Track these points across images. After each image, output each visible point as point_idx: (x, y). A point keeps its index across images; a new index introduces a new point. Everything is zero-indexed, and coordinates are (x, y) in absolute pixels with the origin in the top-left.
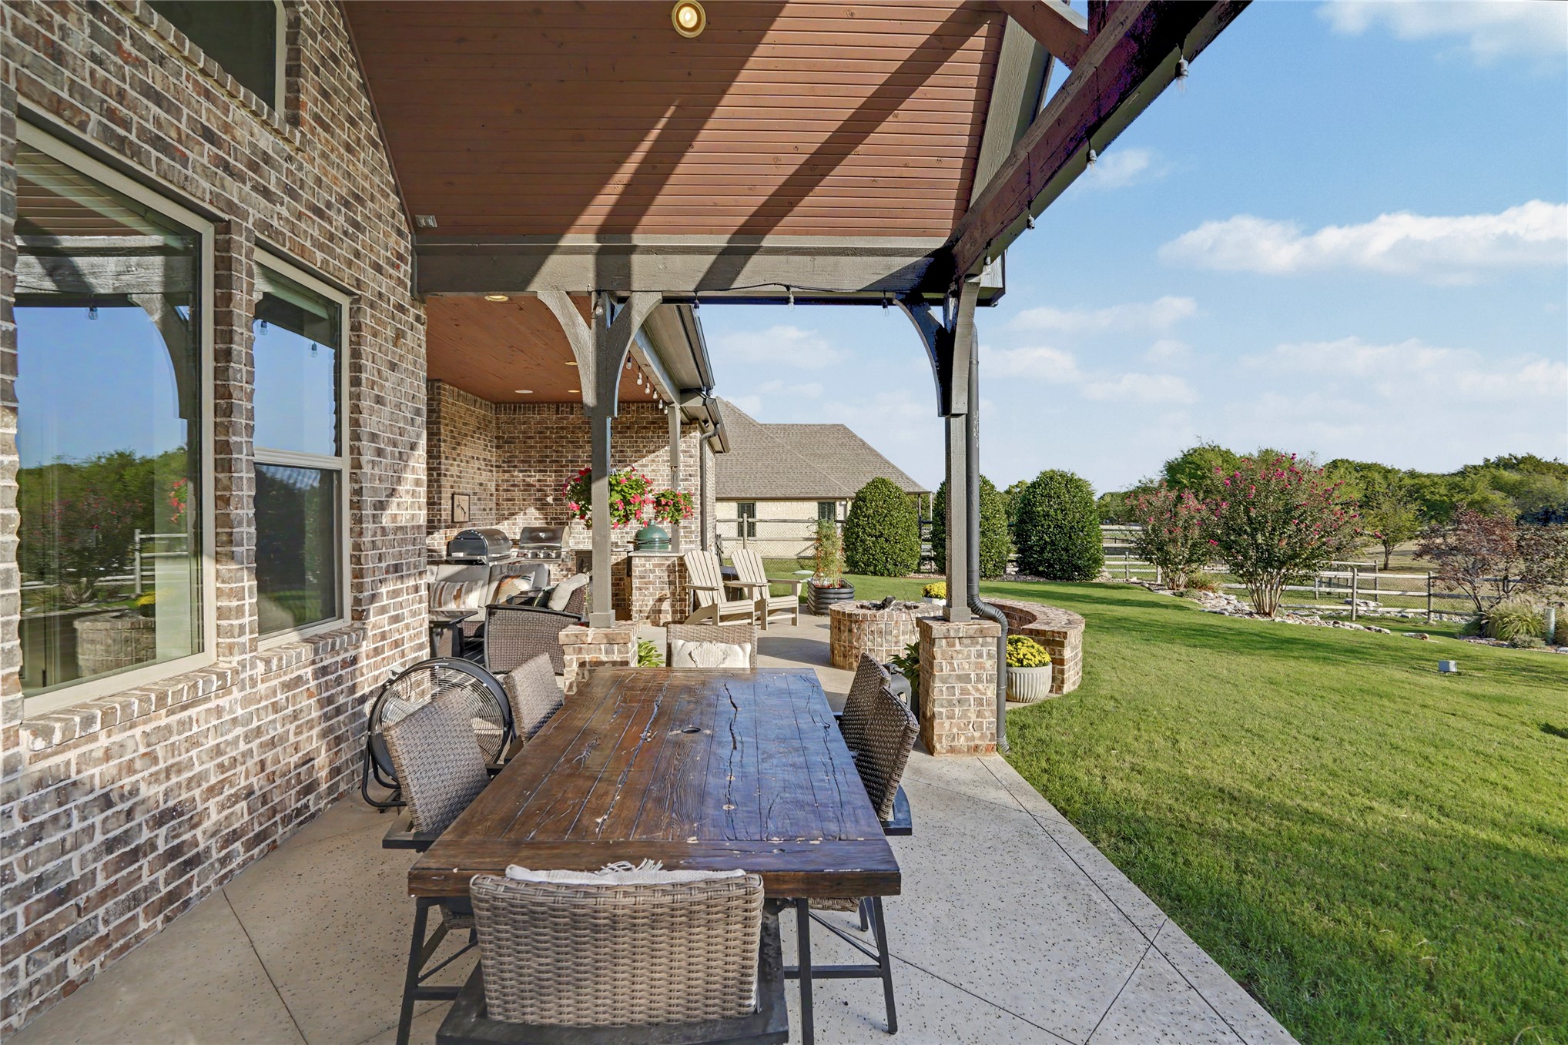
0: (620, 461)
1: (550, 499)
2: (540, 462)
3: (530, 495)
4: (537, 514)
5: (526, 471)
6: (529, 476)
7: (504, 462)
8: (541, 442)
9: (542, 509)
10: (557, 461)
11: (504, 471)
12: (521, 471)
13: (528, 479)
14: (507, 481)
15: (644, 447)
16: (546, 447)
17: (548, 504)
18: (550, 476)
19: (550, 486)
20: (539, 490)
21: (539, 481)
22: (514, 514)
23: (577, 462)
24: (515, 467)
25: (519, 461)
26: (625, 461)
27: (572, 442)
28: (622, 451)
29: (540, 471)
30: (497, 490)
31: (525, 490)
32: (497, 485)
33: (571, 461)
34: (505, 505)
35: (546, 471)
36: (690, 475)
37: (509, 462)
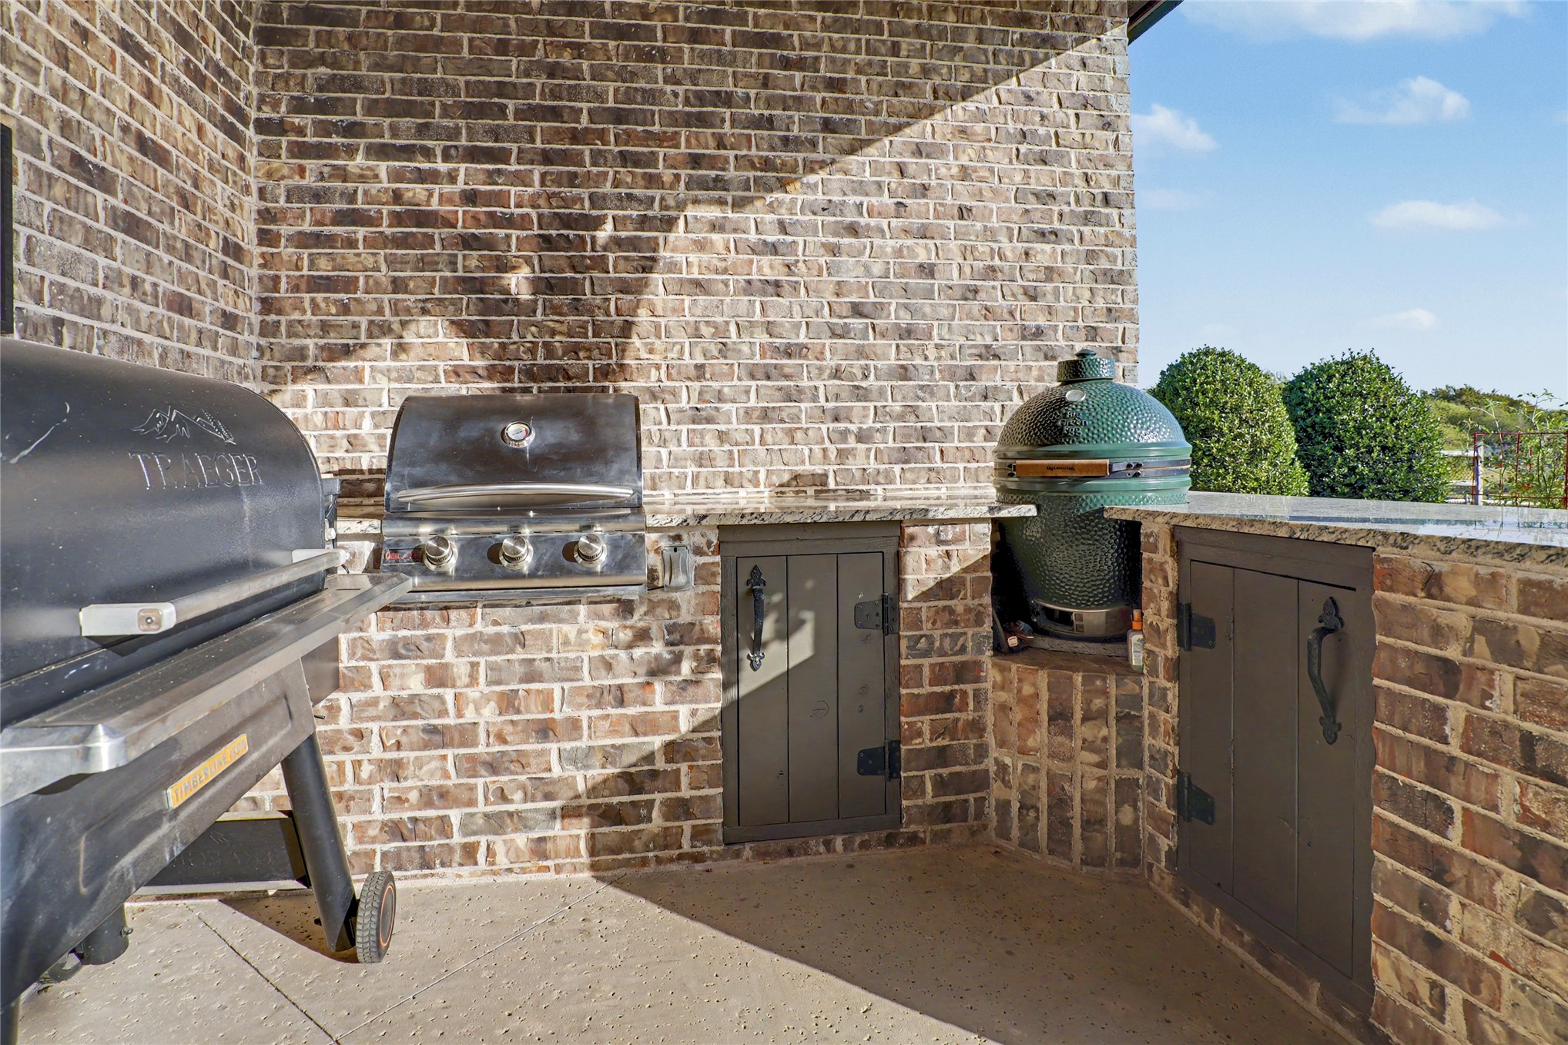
0: (828, 126)
1: (518, 282)
2: (472, 111)
3: (423, 264)
4: (460, 350)
5: (408, 152)
6: (422, 177)
7: (299, 106)
8: (477, 26)
9: (487, 329)
10: (555, 113)
11: (301, 151)
12: (382, 152)
13: (416, 191)
14: (318, 196)
15: (926, 72)
16: (502, 47)
17: (509, 304)
18: (521, 179)
19: (523, 222)
20: (468, 242)
21: (470, 197)
22: (347, 351)
23: (646, 118)
24: (353, 130)
25: (371, 108)
26: (849, 126)
27: (621, 33)
28: (835, 85)
29: (473, 155)
30: (266, 238)
31: (402, 242)
32: (265, 215)
33: (619, 117)
34: (306, 309)
35: (502, 156)
36: (1106, 199)
37: (321, 107)
